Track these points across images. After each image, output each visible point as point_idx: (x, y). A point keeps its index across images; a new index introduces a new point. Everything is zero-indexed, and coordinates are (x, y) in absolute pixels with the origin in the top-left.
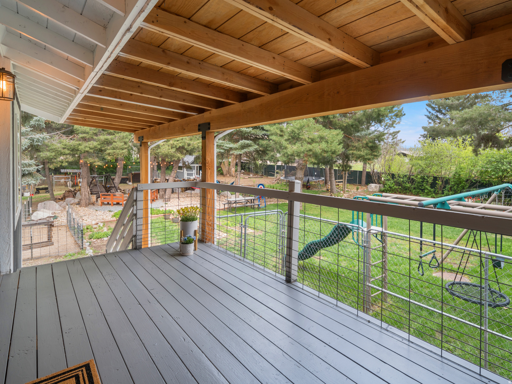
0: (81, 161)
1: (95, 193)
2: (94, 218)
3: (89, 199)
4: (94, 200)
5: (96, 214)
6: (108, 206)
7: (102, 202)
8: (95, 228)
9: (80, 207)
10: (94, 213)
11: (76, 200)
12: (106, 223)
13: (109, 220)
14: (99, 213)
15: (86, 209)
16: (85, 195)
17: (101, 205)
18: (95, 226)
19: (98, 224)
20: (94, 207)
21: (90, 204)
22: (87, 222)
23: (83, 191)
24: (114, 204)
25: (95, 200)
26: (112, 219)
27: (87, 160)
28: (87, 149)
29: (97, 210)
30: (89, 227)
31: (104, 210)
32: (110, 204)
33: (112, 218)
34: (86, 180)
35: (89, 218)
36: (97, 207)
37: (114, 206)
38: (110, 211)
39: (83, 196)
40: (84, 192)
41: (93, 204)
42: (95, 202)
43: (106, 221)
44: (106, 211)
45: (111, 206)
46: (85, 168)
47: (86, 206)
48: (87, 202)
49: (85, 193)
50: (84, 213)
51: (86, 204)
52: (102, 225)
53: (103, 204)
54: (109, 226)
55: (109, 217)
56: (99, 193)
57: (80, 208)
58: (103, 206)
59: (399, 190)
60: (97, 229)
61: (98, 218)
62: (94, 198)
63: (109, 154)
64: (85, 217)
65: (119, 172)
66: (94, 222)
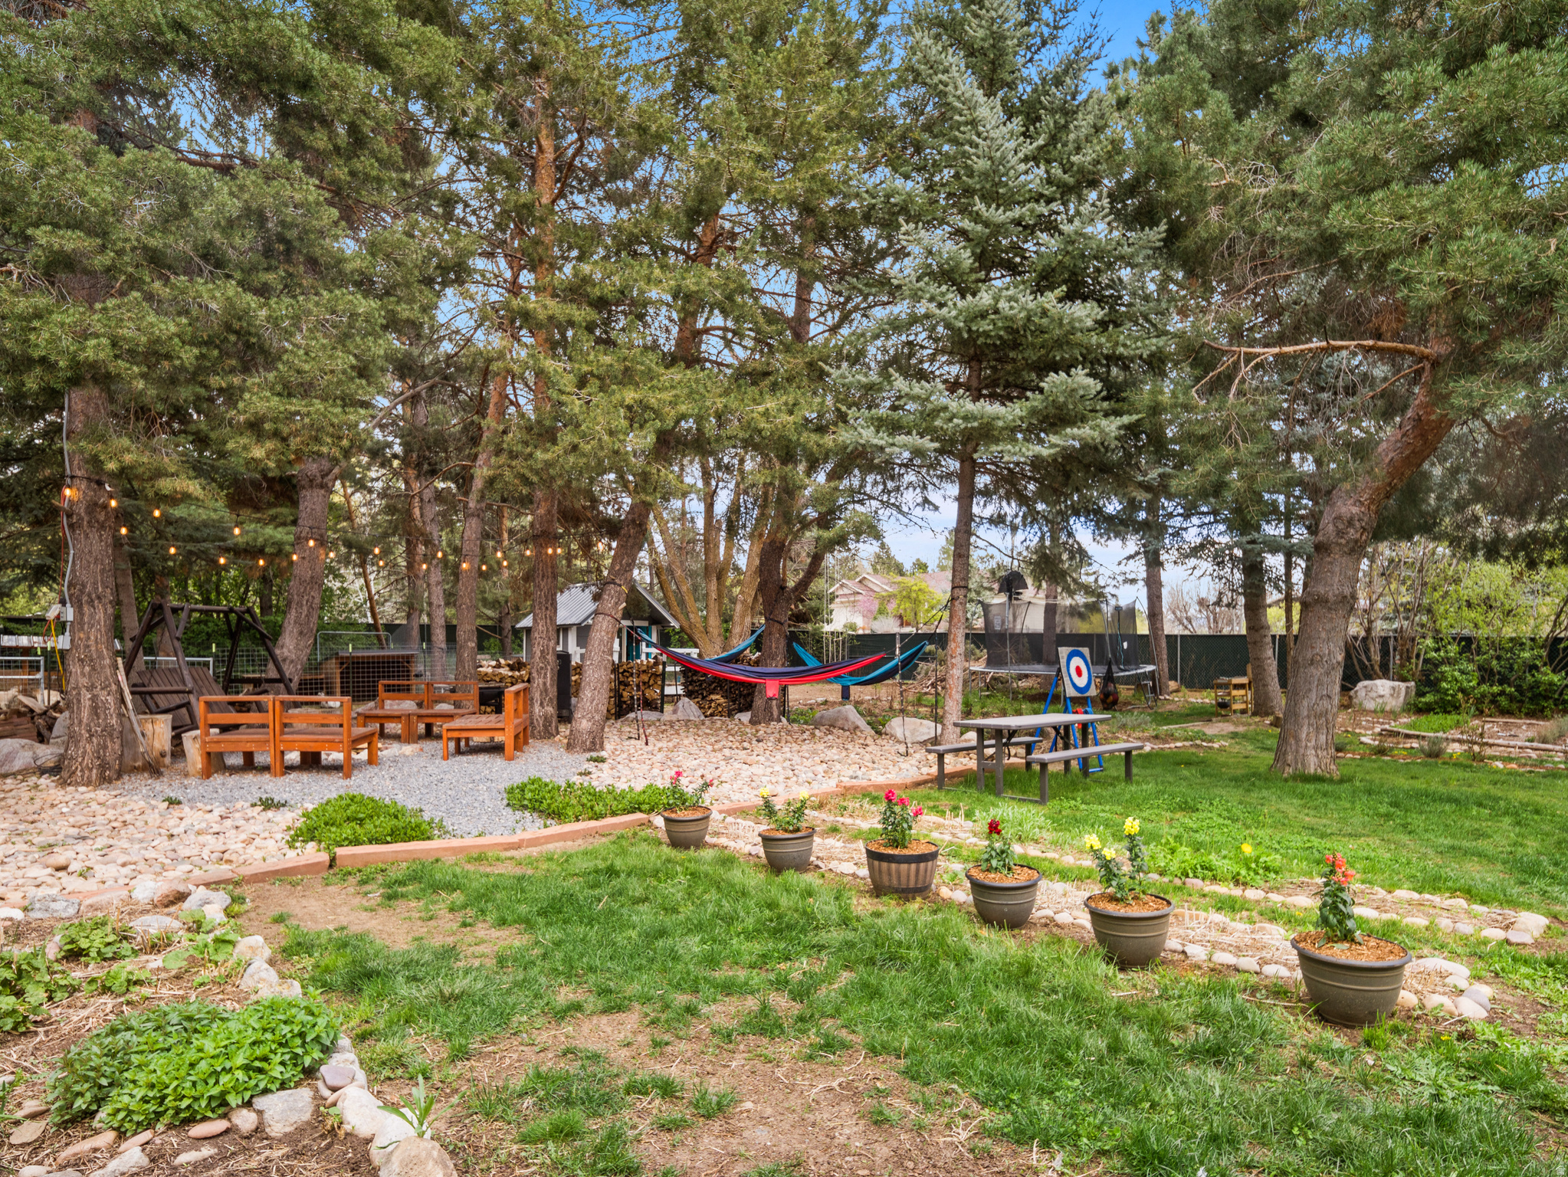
0: (68, 492)
1: (163, 705)
2: (151, 854)
3: (127, 738)
4: (157, 745)
5: (171, 823)
6: (249, 778)
7: (215, 748)
8: (155, 948)
9: (63, 784)
10: (153, 818)
11: (47, 753)
12: (247, 891)
13: (274, 863)
14: (191, 817)
15: (102, 794)
16: (95, 710)
17: (206, 774)
18: (153, 925)
19: (186, 905)
20: (158, 785)
21: (135, 770)
22: (91, 885)
23: (84, 681)
24: (290, 768)
25: (167, 747)
26: (291, 854)
27: (100, 446)
28: (95, 350)
29: (173, 802)
30: (95, 942)
31: (225, 800)
32: (266, 769)
33: (291, 846)
34: (100, 615)
35: (114, 854)
36: (176, 784)
37: (293, 775)
38: (268, 804)
39: (85, 714)
40: (90, 688)
41: (153, 769)
42: (168, 760)
43: (247, 871)
44: (239, 805)
45: (267, 776)
46: (94, 536)
47: (104, 780)
48: (110, 757)
49: (94, 698)
50: (83, 820)
51: (103, 767)
52: (214, 910)
53: (215, 764)
54: (280, 920)
55: (271, 843)
56: (187, 705)
57: (56, 794)
58: (218, 779)
59: (1504, 702)
60: (170, 961)
61: (184, 852)
62: (159, 731)
63: (255, 427)
64: (81, 847)
65: (300, 604)
66: (147, 889)
